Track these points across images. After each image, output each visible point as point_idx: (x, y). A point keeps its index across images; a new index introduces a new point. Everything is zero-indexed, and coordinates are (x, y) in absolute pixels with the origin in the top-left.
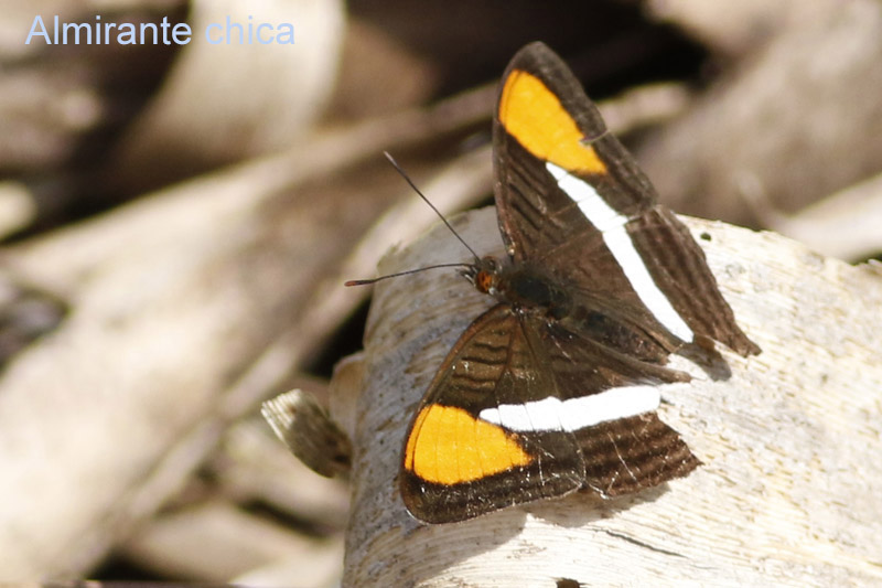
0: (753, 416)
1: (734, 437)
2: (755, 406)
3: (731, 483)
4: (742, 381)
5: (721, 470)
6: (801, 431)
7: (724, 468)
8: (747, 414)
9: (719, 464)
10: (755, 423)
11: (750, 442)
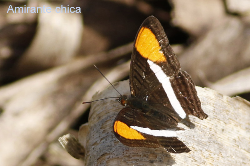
0: (202, 141)
1: (196, 147)
2: (203, 138)
3: (196, 161)
4: (199, 131)
5: (193, 157)
6: (216, 145)
7: (193, 156)
8: (200, 140)
9: (192, 155)
10: (203, 143)
11: (201, 149)
